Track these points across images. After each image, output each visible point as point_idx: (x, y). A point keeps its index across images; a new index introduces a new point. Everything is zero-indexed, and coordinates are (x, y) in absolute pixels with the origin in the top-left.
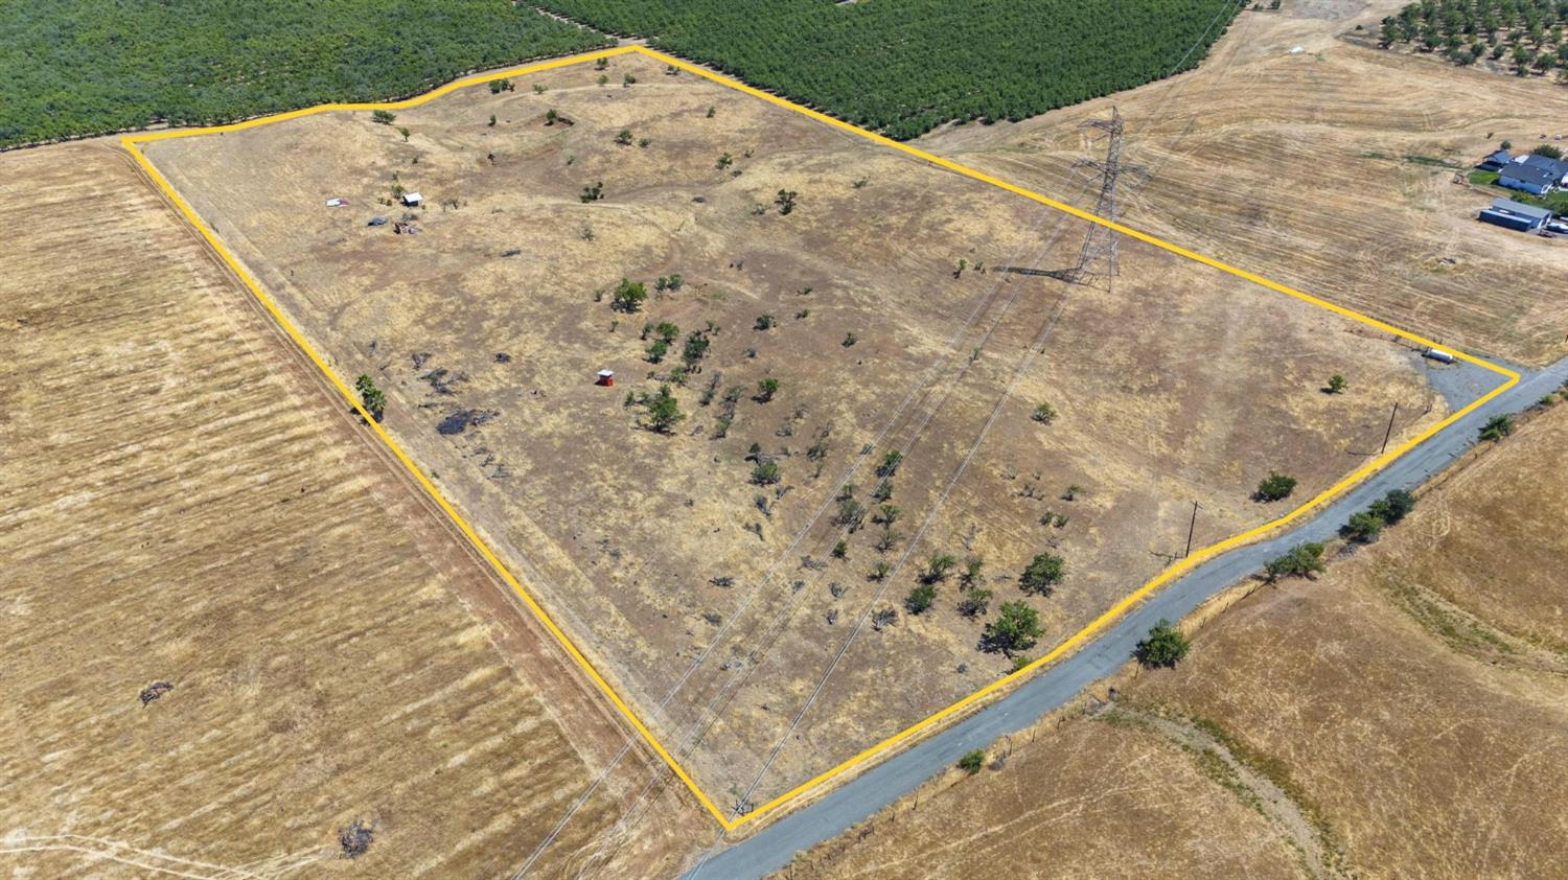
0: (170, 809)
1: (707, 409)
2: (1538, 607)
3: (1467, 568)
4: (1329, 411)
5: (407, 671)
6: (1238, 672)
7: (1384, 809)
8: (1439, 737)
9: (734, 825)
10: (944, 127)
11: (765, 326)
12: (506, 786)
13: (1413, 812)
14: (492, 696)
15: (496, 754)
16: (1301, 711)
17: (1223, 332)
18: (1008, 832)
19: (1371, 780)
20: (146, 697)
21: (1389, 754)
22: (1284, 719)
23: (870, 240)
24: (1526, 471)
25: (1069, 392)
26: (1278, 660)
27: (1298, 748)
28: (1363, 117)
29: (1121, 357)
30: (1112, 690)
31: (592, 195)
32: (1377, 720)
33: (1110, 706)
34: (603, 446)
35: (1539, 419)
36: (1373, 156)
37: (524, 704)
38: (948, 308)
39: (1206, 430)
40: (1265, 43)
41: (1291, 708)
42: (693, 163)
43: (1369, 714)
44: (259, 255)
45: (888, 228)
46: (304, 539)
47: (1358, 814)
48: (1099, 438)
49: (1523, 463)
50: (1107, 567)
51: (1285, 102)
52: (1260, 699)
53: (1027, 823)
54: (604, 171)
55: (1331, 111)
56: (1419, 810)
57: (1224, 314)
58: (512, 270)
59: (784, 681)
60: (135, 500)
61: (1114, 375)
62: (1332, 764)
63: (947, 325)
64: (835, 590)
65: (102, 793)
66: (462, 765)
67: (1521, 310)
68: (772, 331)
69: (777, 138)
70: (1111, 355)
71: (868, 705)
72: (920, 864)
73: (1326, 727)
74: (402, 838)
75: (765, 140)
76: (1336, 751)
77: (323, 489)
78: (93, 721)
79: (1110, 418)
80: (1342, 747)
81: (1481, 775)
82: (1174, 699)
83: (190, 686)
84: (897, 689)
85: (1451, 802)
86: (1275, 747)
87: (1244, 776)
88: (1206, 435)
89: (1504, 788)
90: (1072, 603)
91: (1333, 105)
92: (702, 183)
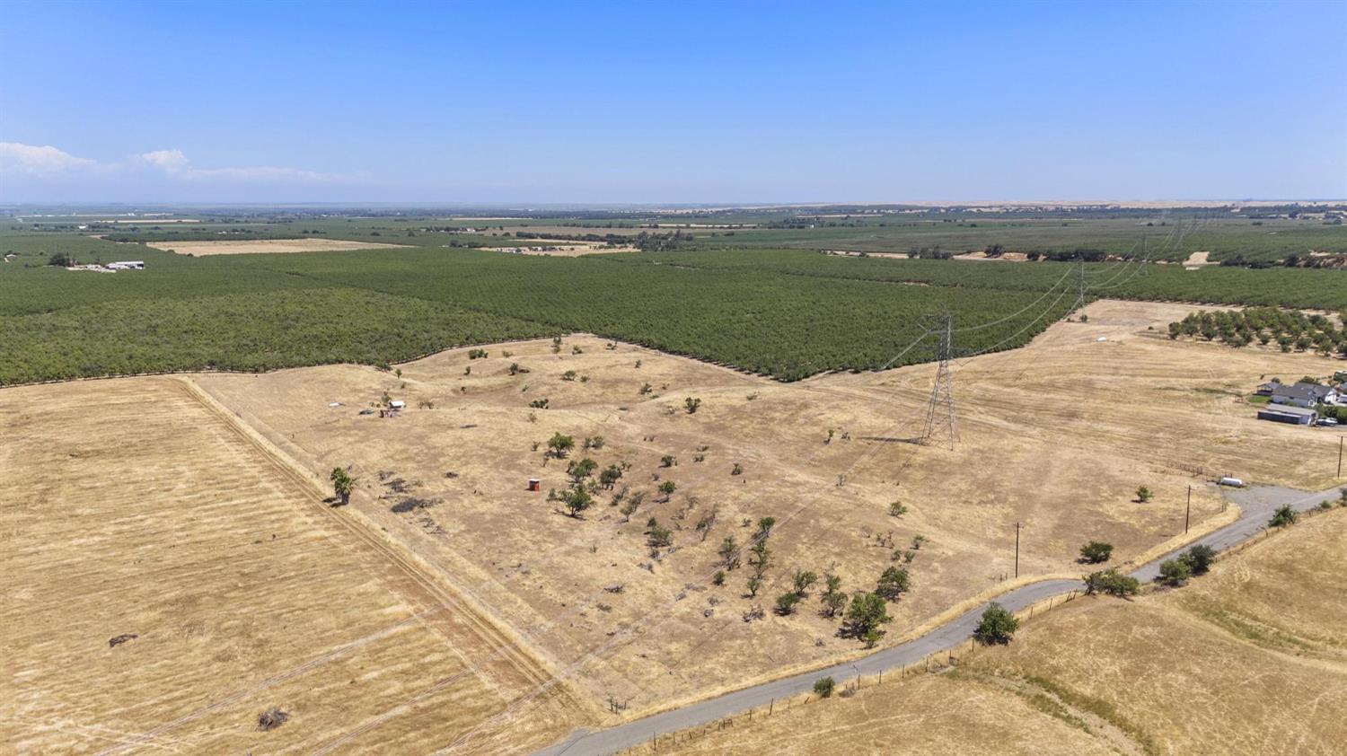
0: (115, 704)
1: (615, 508)
2: (1333, 622)
3: (1267, 600)
4: (1139, 512)
5: (338, 628)
6: (1064, 645)
7: (1200, 729)
8: (1246, 682)
9: (608, 719)
10: (821, 375)
11: (668, 465)
12: (410, 691)
13: (1226, 729)
14: (408, 642)
15: (404, 672)
16: (1121, 669)
17: (1048, 472)
18: (853, 730)
19: (1187, 711)
20: (113, 643)
21: (1202, 694)
22: (1106, 675)
23: (758, 426)
24: (1312, 544)
25: (919, 505)
26: (1099, 637)
27: (1120, 693)
28: (1159, 372)
29: (964, 486)
30: (951, 658)
31: (540, 405)
32: (1189, 673)
33: (951, 668)
34: (526, 520)
35: (1321, 515)
36: (1167, 389)
37: (435, 646)
38: (820, 461)
39: (1035, 522)
40: (1076, 336)
41: (1112, 666)
42: (621, 390)
43: (1182, 670)
44: (269, 429)
45: (773, 419)
46: (269, 560)
47: (1177, 732)
48: (945, 529)
49: (1308, 539)
50: (947, 584)
51: (1095, 363)
52: (1085, 662)
53: (873, 725)
54: (551, 394)
55: (1131, 369)
56: (1232, 727)
57: (1048, 463)
58: (469, 435)
59: (662, 643)
60: (135, 541)
61: (958, 496)
62: (1151, 703)
63: (820, 470)
64: (712, 602)
65: (60, 694)
66: (375, 679)
67: (1298, 462)
68: (673, 467)
69: (688, 380)
70: (954, 485)
71: (735, 659)
72: (773, 744)
73: (1144, 679)
74: (312, 719)
75: (679, 380)
76: (1154, 695)
77: (290, 537)
78: (65, 654)
79: (953, 518)
80: (1160, 691)
81: (1287, 704)
82: (1008, 664)
83: (153, 637)
84: (761, 651)
85: (1260, 721)
86: (1100, 694)
87: (1072, 711)
88: (1035, 526)
89: (1308, 712)
90: (917, 606)
91: (1132, 366)
92: (626, 402)
